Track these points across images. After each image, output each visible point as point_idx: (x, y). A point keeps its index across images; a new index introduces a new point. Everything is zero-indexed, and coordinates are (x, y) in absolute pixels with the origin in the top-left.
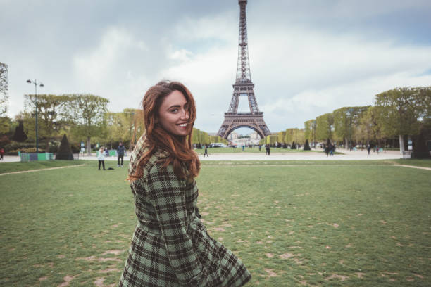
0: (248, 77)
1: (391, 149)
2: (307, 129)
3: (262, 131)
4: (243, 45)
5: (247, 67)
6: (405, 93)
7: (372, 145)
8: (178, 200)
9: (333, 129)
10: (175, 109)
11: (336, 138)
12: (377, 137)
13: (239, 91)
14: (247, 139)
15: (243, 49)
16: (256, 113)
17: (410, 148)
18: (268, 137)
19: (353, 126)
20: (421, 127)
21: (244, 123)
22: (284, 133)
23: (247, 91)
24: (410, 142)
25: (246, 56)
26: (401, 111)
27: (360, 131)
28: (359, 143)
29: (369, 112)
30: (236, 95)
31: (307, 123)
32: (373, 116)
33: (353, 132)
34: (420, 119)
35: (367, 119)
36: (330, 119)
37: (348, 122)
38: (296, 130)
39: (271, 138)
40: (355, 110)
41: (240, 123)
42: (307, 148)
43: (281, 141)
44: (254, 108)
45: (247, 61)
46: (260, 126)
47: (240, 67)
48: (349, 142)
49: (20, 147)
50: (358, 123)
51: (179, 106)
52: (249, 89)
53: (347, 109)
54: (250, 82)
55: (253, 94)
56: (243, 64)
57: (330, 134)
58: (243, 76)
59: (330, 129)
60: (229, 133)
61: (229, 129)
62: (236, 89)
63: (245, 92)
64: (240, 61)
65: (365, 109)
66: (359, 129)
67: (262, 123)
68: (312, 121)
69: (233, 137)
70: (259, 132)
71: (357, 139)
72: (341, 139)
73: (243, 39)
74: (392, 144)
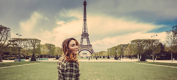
0: (87, 32)
1: (135, 58)
2: (108, 51)
3: (92, 52)
4: (85, 20)
5: (86, 28)
6: (139, 41)
7: (130, 57)
8: (74, 74)
9: (117, 52)
10: (73, 45)
11: (118, 55)
12: (131, 54)
13: (83, 37)
14: (86, 54)
15: (85, 21)
16: (89, 45)
17: (140, 58)
18: (94, 54)
19: (124, 51)
20: (144, 52)
21: (85, 49)
22: (100, 53)
23: (86, 37)
24: (141, 56)
25: (86, 24)
26: (138, 46)
27: (126, 53)
28: (125, 56)
29: (128, 46)
30: (82, 38)
31: (108, 49)
32: (130, 48)
33: (123, 53)
34: (144, 49)
35: (128, 49)
36: (116, 48)
37: (122, 49)
38: (104, 51)
39: (95, 54)
40: (124, 46)
41: (84, 49)
42: (109, 58)
43: (98, 55)
44: (89, 43)
45: (86, 26)
46: (91, 50)
47: (84, 28)
48: (122, 56)
49: (8, 57)
50: (125, 50)
51: (74, 44)
52: (87, 36)
53: (122, 45)
54: (87, 34)
55: (88, 38)
56: (85, 27)
57: (116, 53)
58: (85, 31)
59: (116, 51)
60: (79, 52)
61: (80, 51)
62: (82, 36)
63: (85, 37)
64: (84, 26)
65: (127, 45)
66: (125, 51)
67: (91, 49)
68: (110, 49)
69: (81, 54)
70: (90, 52)
71: (125, 55)
72: (120, 55)
73: (85, 18)
74: (135, 57)
